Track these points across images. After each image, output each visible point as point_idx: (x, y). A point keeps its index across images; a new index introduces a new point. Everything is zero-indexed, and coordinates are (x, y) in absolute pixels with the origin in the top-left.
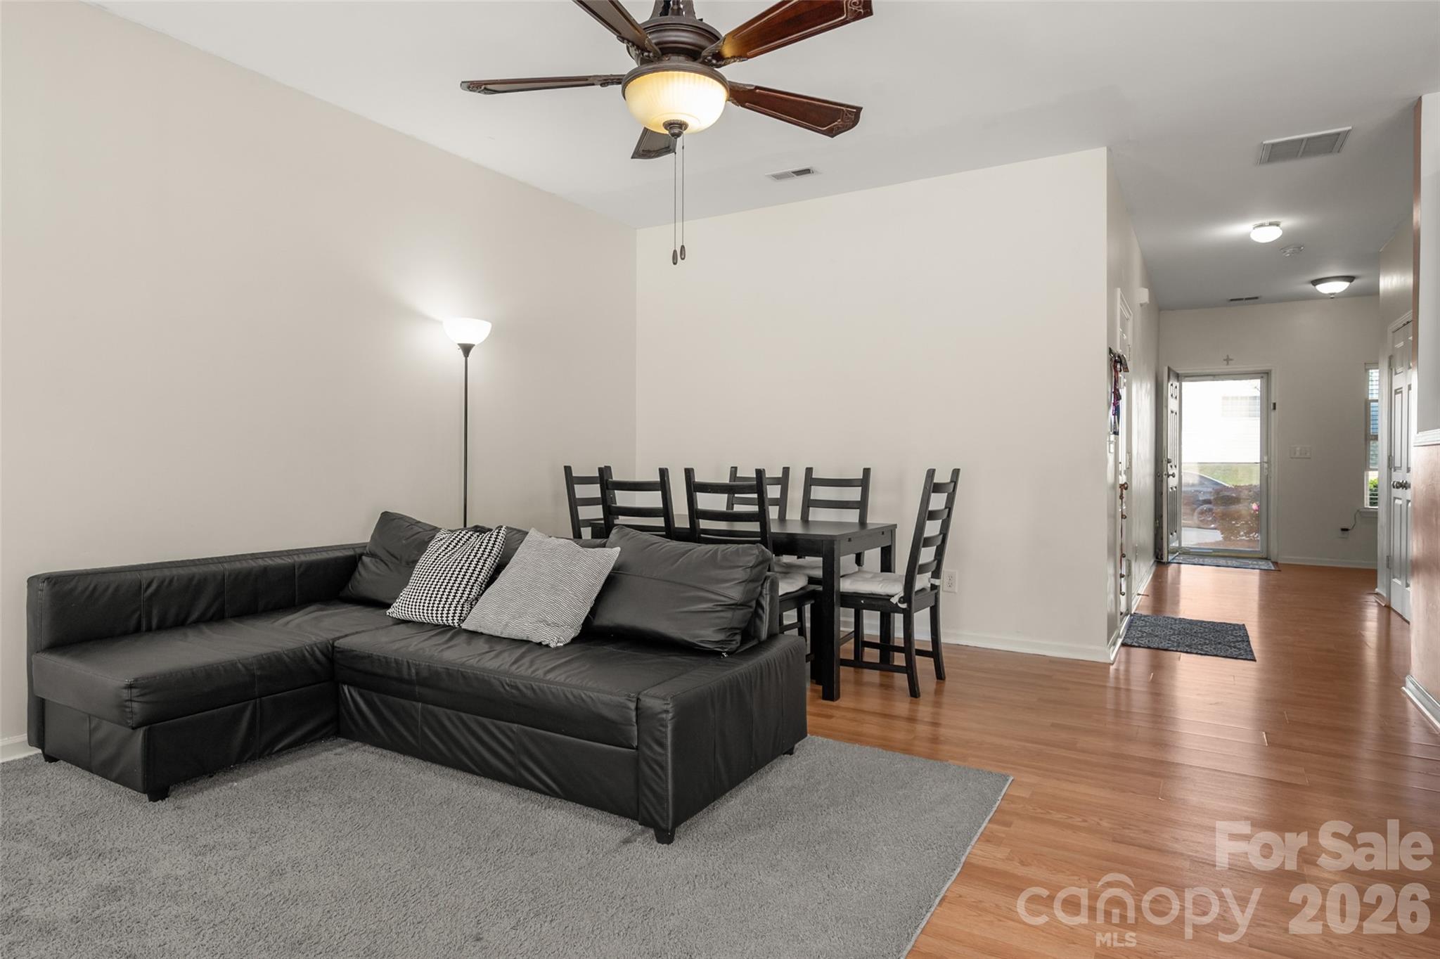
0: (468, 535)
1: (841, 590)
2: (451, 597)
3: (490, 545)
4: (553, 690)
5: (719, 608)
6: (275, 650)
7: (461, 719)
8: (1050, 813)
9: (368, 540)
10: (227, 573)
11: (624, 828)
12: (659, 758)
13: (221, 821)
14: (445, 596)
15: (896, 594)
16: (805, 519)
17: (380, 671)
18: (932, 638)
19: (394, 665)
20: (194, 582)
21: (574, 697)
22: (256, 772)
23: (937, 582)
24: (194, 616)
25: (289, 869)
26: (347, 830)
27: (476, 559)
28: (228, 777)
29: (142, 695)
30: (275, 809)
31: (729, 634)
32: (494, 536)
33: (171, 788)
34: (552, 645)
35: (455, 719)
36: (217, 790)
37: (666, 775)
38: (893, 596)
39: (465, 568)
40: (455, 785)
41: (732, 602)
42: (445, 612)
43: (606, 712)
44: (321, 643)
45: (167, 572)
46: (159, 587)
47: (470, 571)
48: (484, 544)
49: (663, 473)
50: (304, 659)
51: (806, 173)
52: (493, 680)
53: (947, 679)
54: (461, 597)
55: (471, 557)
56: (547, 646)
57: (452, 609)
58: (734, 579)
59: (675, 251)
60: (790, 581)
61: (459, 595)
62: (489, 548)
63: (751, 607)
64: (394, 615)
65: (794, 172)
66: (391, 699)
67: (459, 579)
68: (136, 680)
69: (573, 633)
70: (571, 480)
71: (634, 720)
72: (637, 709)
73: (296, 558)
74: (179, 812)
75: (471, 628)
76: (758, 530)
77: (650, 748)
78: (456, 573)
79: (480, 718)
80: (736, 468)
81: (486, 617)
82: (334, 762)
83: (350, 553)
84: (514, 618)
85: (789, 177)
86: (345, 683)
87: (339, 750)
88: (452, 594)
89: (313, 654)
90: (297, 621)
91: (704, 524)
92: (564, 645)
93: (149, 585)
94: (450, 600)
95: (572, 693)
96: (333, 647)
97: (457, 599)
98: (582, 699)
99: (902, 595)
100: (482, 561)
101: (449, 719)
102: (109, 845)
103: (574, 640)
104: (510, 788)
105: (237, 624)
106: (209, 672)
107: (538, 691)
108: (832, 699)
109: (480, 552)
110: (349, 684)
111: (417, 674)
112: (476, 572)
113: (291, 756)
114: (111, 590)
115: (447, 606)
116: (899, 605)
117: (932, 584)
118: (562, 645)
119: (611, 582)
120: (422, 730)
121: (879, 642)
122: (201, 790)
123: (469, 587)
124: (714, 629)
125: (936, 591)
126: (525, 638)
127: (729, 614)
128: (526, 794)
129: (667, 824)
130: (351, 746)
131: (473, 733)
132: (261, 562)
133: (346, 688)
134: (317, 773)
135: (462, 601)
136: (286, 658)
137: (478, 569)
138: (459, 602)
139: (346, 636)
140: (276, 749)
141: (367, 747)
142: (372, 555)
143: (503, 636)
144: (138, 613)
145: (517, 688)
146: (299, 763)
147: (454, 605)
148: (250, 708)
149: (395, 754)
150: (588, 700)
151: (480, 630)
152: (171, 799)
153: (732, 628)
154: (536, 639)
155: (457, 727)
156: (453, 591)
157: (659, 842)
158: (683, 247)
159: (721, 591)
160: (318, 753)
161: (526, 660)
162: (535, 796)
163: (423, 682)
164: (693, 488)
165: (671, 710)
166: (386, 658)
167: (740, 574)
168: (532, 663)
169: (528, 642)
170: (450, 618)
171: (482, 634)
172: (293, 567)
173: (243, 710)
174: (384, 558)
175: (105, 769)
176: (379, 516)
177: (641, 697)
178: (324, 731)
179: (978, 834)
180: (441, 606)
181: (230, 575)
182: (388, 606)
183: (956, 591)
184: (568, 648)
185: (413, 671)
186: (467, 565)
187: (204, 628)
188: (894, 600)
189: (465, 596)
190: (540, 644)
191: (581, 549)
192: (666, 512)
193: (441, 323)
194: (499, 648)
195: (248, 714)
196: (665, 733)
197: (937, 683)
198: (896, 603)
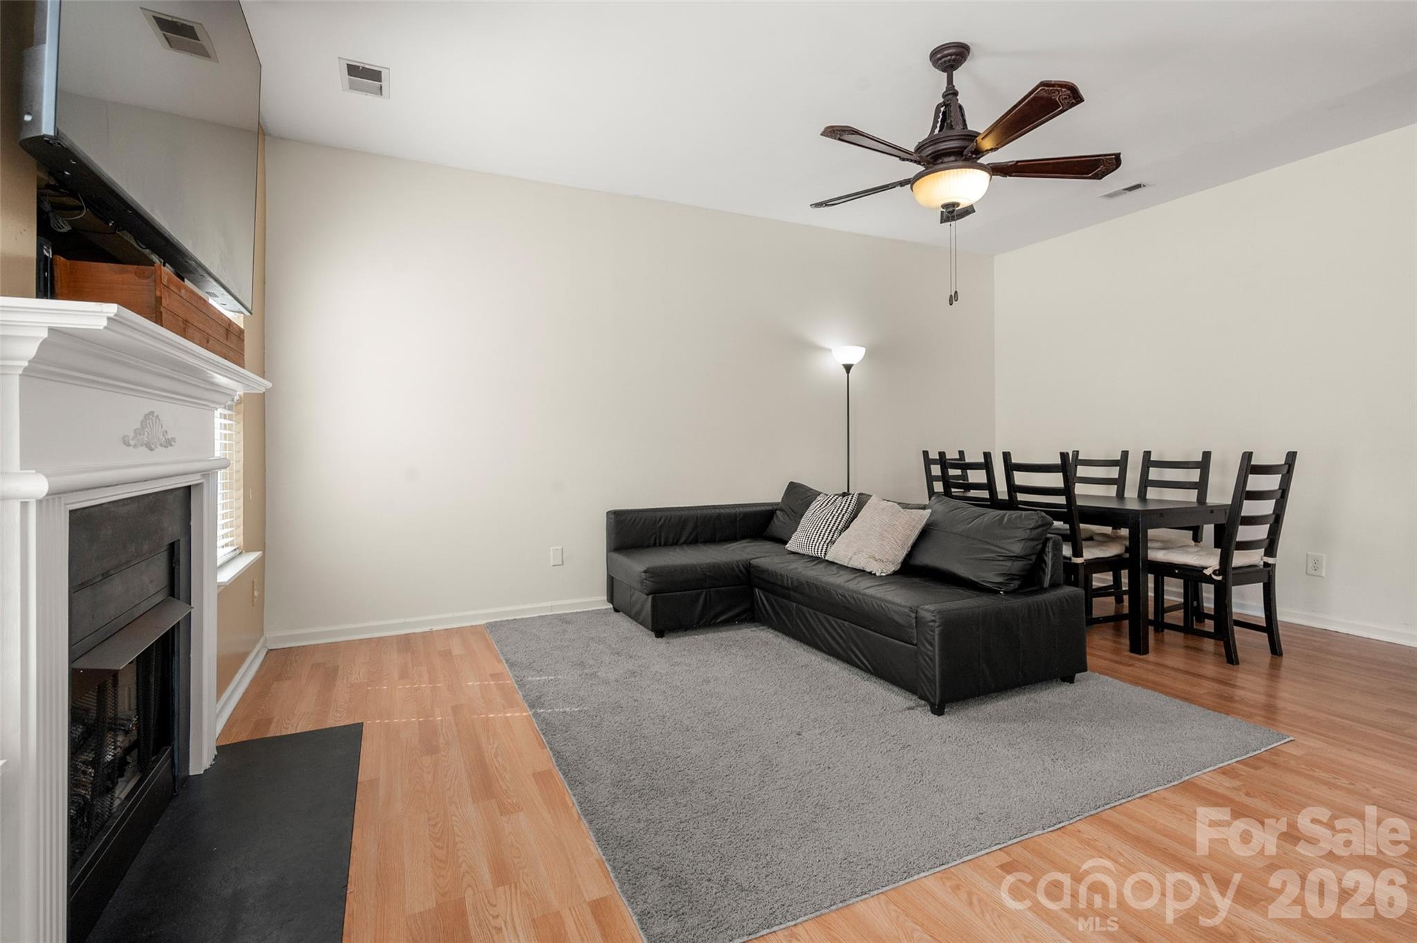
0: (835, 498)
1: (1149, 559)
2: (820, 539)
3: (847, 505)
4: (866, 601)
5: (1001, 558)
6: (716, 561)
7: (815, 614)
8: (1314, 771)
9: (780, 500)
10: (699, 516)
11: (912, 700)
12: (930, 653)
13: (686, 652)
14: (816, 538)
15: (1210, 567)
16: (1142, 496)
17: (773, 581)
18: (1266, 614)
19: (780, 577)
20: (683, 519)
21: (878, 606)
22: (707, 633)
23: (1270, 560)
24: (683, 540)
25: (712, 681)
26: (746, 669)
27: (837, 514)
28: (693, 632)
29: (650, 577)
30: (713, 652)
31: (1006, 578)
32: (849, 499)
33: (666, 633)
34: (877, 574)
35: (812, 614)
36: (687, 638)
37: (934, 666)
38: (1206, 568)
39: (830, 519)
40: (813, 658)
41: (1012, 554)
42: (816, 548)
43: (897, 618)
44: (743, 560)
45: (668, 513)
46: (665, 521)
47: (833, 522)
48: (843, 504)
49: (987, 456)
50: (733, 569)
51: (1138, 188)
52: (832, 591)
53: (1284, 655)
54: (827, 539)
55: (834, 513)
56: (875, 574)
57: (821, 546)
58: (1016, 537)
59: (951, 296)
60: (1104, 548)
61: (825, 537)
62: (846, 507)
63: (1031, 560)
64: (789, 549)
65: (1125, 190)
66: (780, 599)
67: (826, 527)
68: (648, 568)
69: (892, 568)
70: (928, 461)
71: (914, 625)
72: (916, 618)
73: (737, 510)
74: (668, 645)
75: (830, 560)
76: (1065, 502)
77: (924, 646)
78: (824, 523)
79: (827, 616)
80: (1078, 452)
81: (838, 553)
82: (750, 635)
83: (770, 508)
84: (855, 554)
85: (1121, 194)
86: (757, 587)
87: (754, 629)
88: (821, 537)
89: (738, 566)
90: (732, 548)
91: (1021, 497)
92: (887, 575)
93: (660, 520)
94: (820, 540)
95: (877, 603)
96: (750, 564)
97: (824, 540)
98: (882, 607)
99: (1218, 567)
100: (841, 516)
101: (810, 614)
102: (635, 653)
103: (895, 573)
104: (846, 666)
105: (702, 546)
106: (683, 569)
107: (857, 601)
108: (1139, 653)
109: (840, 509)
110: (759, 588)
111: (792, 583)
112: (837, 523)
113: (727, 628)
114: (642, 521)
115: (818, 544)
116: (1213, 576)
117: (1264, 563)
118: (884, 575)
119: (925, 533)
120: (796, 621)
121: (1213, 613)
122: (679, 637)
123: (832, 533)
124: (994, 573)
125: (1269, 569)
126: (861, 568)
127: (1009, 564)
128: (855, 670)
129: (935, 700)
130: (761, 628)
131: (822, 625)
132: (717, 511)
133: (757, 590)
134: (739, 639)
135: (827, 542)
136: (723, 568)
137: (838, 521)
138: (825, 542)
139: (758, 558)
140: (719, 620)
141: (769, 630)
142: (782, 510)
143: (849, 566)
144: (654, 536)
145: (845, 597)
146: (731, 632)
147: (822, 544)
148: (704, 593)
149: (784, 636)
150: (886, 609)
151: (836, 561)
152: (665, 638)
153: (1009, 575)
154: (868, 570)
155: (812, 618)
156: (822, 535)
157: (932, 713)
158: (956, 292)
159: (1008, 547)
160: (742, 629)
161: (856, 581)
162: (860, 672)
163: (795, 589)
164: (1010, 467)
165: (937, 620)
166: (775, 572)
167: (1022, 534)
168: (858, 583)
169: (863, 571)
170: (819, 552)
171: (837, 564)
172: (735, 515)
173: (699, 595)
174: (788, 513)
175: (635, 617)
176: (788, 484)
177: (918, 610)
178: (744, 616)
179: (1216, 767)
180: (814, 544)
181: (701, 517)
182: (786, 543)
183: (1324, 575)
184: (889, 577)
185: (790, 581)
186: (831, 517)
187: (685, 547)
188: (1208, 572)
189: (829, 538)
190: (870, 573)
191: (902, 510)
192: (990, 485)
193: (830, 350)
194: (842, 572)
195: (703, 596)
196: (934, 636)
197: (1272, 657)
198: (1210, 575)
